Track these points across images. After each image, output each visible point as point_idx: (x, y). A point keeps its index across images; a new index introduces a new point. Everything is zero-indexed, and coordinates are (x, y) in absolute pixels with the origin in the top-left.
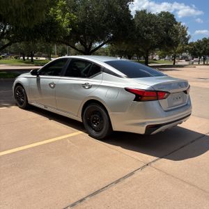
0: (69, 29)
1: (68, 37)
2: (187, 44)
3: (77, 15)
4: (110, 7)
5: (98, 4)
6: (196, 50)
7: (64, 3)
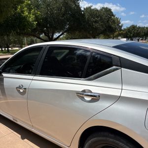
0: (35, 23)
1: (35, 29)
2: (121, 30)
3: (41, 12)
4: (66, 4)
5: (56, 3)
6: (127, 34)
7: (29, 2)
